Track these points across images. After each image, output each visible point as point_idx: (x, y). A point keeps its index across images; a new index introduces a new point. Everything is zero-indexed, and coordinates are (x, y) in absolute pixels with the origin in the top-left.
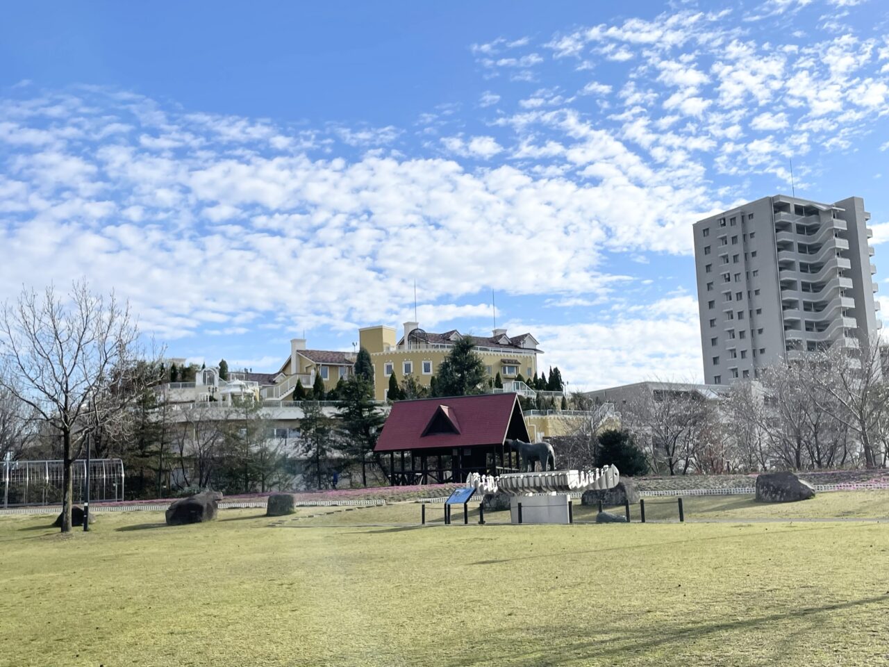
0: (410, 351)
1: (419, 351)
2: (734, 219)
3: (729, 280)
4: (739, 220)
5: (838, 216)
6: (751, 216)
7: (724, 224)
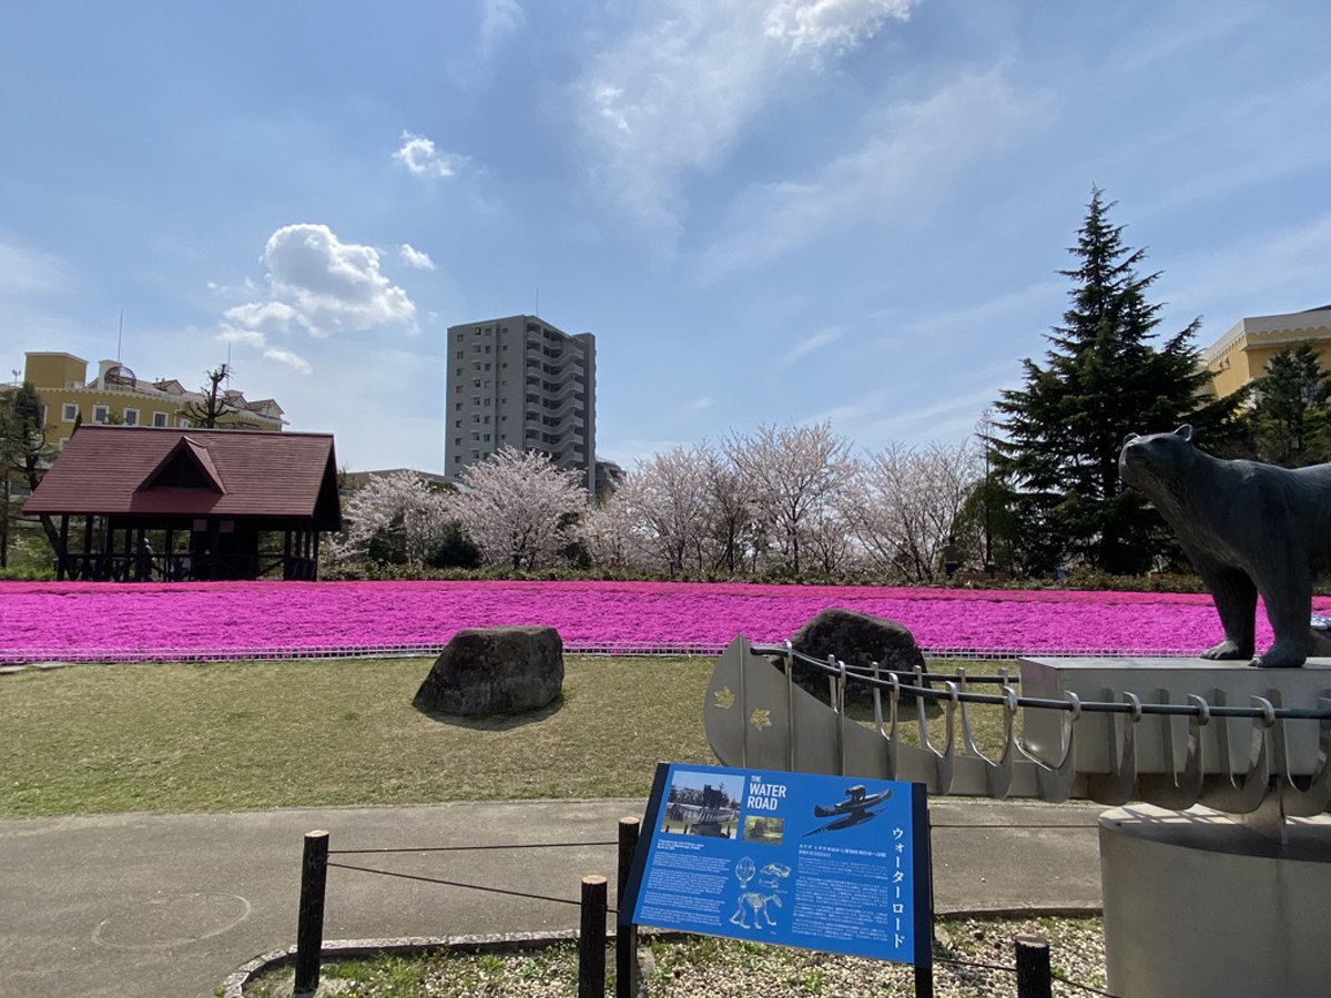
0: (108, 392)
1: (121, 393)
2: (490, 330)
3: (479, 385)
4: (494, 332)
5: (578, 345)
6: (505, 330)
7: (479, 334)
